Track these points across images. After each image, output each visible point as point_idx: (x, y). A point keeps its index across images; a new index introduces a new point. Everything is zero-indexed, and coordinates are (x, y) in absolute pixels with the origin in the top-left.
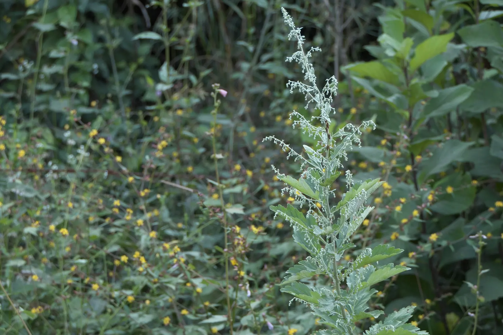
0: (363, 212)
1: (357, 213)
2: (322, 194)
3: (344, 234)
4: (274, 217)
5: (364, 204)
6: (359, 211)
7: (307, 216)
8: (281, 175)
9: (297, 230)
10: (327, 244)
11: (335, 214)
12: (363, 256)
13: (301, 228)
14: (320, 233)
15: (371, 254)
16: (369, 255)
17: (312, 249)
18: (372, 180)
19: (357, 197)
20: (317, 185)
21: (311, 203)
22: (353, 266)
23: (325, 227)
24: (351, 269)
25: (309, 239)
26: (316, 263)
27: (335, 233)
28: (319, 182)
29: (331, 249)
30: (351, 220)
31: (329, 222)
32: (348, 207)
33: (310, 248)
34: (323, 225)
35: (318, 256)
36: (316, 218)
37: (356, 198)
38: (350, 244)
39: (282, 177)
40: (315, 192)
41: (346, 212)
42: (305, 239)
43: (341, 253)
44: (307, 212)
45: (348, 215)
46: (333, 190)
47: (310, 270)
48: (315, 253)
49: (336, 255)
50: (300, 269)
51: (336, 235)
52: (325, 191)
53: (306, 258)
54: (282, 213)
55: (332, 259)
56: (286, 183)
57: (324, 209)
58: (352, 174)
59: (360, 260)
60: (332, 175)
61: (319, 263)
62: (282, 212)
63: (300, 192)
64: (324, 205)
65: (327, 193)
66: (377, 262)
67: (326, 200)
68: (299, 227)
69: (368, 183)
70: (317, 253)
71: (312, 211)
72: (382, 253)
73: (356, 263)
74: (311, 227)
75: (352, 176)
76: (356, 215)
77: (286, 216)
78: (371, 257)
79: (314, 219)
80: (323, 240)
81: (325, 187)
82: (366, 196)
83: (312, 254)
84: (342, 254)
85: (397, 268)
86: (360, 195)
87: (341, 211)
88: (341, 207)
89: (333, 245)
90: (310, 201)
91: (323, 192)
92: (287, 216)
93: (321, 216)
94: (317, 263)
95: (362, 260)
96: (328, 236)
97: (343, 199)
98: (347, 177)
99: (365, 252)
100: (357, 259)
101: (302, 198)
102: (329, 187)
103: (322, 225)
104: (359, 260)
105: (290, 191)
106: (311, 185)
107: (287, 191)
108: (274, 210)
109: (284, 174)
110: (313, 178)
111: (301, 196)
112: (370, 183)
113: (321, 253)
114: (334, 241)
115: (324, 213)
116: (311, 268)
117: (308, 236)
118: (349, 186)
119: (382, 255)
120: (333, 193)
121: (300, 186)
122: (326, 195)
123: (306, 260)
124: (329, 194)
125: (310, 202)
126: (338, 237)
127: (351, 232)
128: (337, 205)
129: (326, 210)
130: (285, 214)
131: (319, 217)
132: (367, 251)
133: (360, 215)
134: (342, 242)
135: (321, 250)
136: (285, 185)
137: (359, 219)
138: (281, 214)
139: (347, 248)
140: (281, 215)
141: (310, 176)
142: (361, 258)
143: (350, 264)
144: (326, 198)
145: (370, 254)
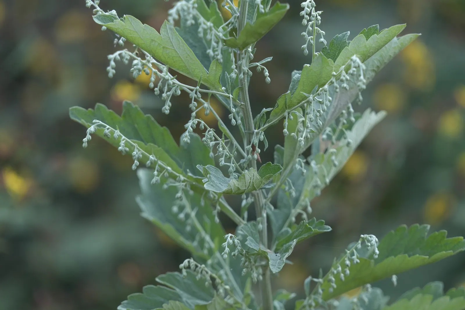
0: (350, 126)
1: (334, 131)
2: (230, 71)
3: (294, 194)
4: (85, 140)
5: (355, 105)
6: (341, 124)
7: (186, 138)
8: (107, 14)
9: (154, 180)
10: (243, 224)
11: (267, 132)
12: (351, 260)
13: (166, 174)
14: (224, 188)
15: (377, 252)
16: (371, 257)
17: (197, 238)
18: (382, 28)
19: (336, 80)
20: (217, 43)
21: (196, 100)
22: (320, 291)
23: (237, 171)
24: (315, 300)
25: (188, 209)
26: (208, 278)
27: (268, 191)
28: (221, 35)
29: (257, 236)
30: (314, 150)
31: (250, 156)
32: (308, 110)
33: (192, 236)
34: (232, 166)
35: (216, 261)
36: (212, 143)
37: (332, 83)
38: (313, 221)
39: (111, 19)
40: (207, 67)
41: (300, 127)
42: (175, 209)
43: (287, 250)
44: (186, 126)
45: (306, 138)
46: (264, 61)
47: (189, 301)
48: (206, 252)
49: (271, 254)
50: (162, 300)
51: (270, 195)
52: (239, 62)
53: (182, 266)
54: (108, 129)
55: (257, 268)
56: (119, 39)
57: (235, 118)
58: (320, 12)
59: (344, 272)
60: (260, 14)
61: (218, 281)
62: (108, 127)
63: (162, 66)
64: (235, 106)
65: (245, 68)
66: (394, 278)
67: (242, 89)
68: (159, 172)
69: (367, 38)
70: (211, 252)
71: (199, 123)
72: (409, 251)
73: (330, 281)
74: (195, 172)
75: (319, 17)
76: (329, 137)
77: (120, 137)
78: (377, 261)
79: (205, 148)
80: (230, 211)
81: (241, 49)
82: (362, 77)
83: (195, 253)
84: (291, 251)
85: (452, 297)
86: (345, 76)
87: (286, 123)
88: (287, 111)
89: (260, 226)
90: (194, 92)
91: (234, 66)
92: (124, 137)
93: (226, 138)
94: (213, 279)
95: (348, 272)
96: (247, 199)
97: (294, 86)
98: (305, 22)
99: (359, 246)
100: (333, 269)
101: (171, 82)
102: (250, 49)
103: (229, 167)
104: (338, 273)
105: (135, 62)
106: (195, 47)
107: (127, 62)
108: (82, 121)
109: (114, 12)
110: (205, 24)
111: (167, 77)
112: (376, 38)
113: (227, 250)
114: (265, 215)
115: (235, 130)
116: (193, 294)
117: (185, 202)
118: (310, 46)
119: (409, 256)
120: (263, 69)
121: (164, 47)
122: (242, 76)
123: (180, 271)
124: (251, 73)
125: (193, 95)
126: (275, 203)
127: (316, 187)
128: (273, 106)
129: (242, 119)
130: (117, 133)
131: (221, 141)
132: (363, 243)
133: (342, 135)
134: (287, 216)
135: (225, 240)
136: (118, 44)
137: (339, 149)
138: (107, 131)
139: (305, 236)
140: (106, 135)
141: (195, 18)
142: (344, 266)
143: (313, 284)
144: (242, 85)
145: (374, 252)
